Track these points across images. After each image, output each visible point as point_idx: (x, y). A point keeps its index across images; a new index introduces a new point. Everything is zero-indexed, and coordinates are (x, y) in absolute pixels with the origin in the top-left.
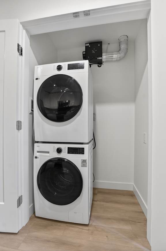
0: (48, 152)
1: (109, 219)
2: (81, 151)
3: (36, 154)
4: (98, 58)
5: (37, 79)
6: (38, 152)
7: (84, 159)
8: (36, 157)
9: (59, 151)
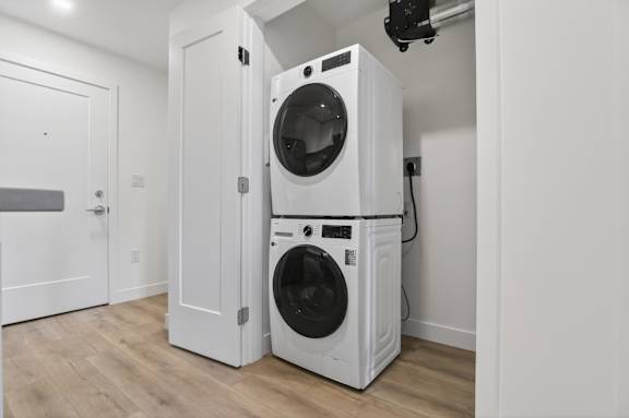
0: (290, 235)
1: (415, 396)
2: (345, 233)
3: (274, 238)
4: (419, 25)
5: (274, 100)
6: (277, 234)
7: (350, 249)
8: (273, 244)
9: (308, 231)
